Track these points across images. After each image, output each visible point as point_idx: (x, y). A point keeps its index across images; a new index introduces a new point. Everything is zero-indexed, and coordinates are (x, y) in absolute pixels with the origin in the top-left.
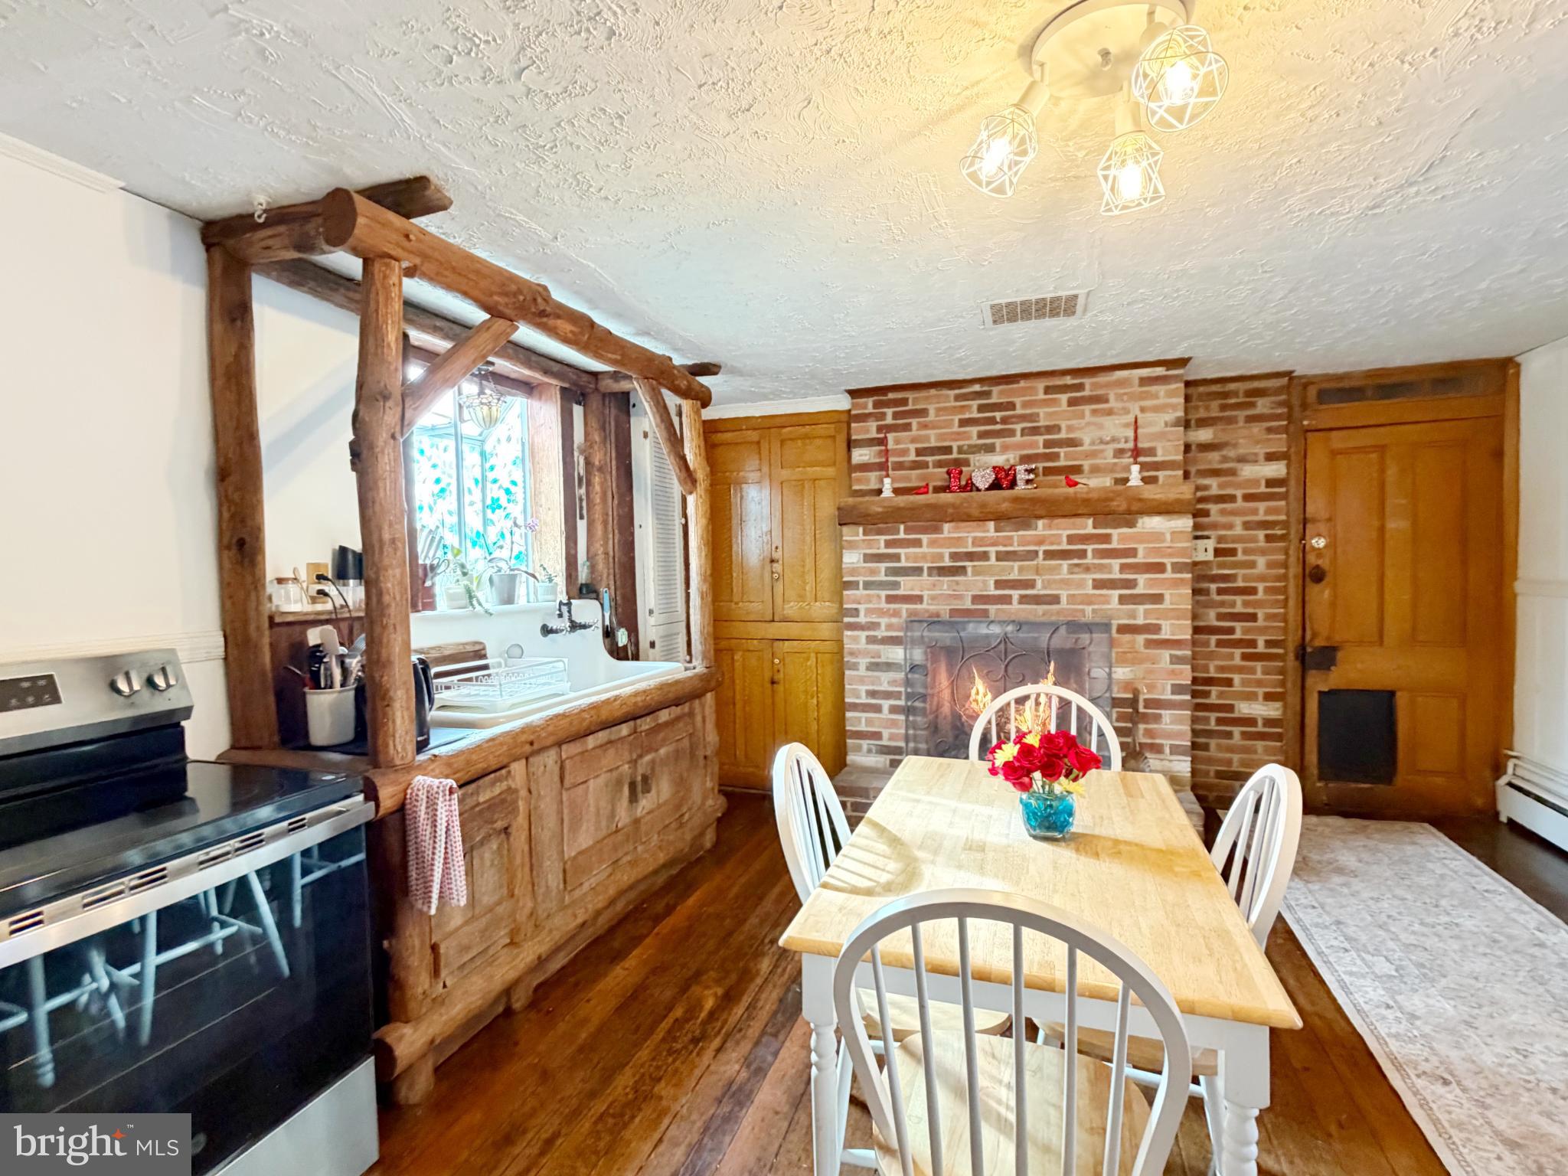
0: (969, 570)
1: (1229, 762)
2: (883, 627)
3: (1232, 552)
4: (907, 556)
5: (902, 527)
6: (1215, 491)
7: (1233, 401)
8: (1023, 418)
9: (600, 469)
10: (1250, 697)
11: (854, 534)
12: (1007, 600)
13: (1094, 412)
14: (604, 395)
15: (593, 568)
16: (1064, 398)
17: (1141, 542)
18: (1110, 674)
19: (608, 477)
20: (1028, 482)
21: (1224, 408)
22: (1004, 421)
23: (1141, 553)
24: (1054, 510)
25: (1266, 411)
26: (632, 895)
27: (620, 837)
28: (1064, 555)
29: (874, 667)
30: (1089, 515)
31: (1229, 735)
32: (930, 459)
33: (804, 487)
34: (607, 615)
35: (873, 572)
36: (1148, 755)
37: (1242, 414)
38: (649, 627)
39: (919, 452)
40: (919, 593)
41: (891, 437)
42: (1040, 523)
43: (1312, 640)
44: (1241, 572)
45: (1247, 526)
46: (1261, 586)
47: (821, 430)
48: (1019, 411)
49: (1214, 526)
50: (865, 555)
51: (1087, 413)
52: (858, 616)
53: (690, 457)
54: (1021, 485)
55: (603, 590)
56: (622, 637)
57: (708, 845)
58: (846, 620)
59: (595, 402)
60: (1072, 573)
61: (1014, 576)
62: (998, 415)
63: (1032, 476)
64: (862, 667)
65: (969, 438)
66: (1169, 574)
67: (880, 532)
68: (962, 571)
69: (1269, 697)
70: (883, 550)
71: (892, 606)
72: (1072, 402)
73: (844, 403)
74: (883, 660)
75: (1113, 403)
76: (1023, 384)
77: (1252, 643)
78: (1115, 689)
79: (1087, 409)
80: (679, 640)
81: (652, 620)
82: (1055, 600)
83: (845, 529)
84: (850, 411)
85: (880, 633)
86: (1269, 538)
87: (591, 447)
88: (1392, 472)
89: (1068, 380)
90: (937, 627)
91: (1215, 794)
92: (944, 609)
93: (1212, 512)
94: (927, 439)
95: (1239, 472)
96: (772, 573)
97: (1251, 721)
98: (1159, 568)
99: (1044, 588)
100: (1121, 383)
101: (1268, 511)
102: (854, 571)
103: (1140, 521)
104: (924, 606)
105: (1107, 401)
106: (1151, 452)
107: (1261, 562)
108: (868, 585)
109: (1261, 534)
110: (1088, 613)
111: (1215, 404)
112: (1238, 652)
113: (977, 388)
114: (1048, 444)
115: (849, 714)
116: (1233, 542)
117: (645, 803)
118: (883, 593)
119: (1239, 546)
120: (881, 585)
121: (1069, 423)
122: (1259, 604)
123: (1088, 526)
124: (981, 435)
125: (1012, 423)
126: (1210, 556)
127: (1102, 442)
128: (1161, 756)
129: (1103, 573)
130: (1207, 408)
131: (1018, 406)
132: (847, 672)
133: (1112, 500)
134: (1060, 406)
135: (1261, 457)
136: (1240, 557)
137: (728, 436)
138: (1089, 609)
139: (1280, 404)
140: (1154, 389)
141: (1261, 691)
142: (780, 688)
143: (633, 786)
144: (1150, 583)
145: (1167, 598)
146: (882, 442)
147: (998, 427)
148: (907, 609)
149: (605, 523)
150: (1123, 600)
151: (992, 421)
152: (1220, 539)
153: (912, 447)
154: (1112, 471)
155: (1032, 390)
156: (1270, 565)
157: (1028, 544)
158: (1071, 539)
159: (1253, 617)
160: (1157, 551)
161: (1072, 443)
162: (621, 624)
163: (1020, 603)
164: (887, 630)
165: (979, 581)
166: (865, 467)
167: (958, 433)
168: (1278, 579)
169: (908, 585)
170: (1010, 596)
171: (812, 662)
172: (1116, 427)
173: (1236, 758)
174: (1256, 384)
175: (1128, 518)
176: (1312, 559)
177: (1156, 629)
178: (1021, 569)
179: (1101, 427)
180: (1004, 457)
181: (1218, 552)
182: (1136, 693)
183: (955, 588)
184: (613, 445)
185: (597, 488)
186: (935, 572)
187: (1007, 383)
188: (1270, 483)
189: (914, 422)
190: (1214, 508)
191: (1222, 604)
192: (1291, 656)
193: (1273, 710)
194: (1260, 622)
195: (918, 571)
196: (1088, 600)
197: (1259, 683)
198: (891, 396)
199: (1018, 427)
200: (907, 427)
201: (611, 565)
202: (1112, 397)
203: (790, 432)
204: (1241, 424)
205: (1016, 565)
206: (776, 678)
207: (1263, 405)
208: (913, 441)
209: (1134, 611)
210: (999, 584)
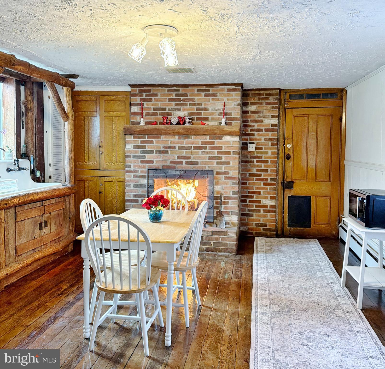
0: (169, 152)
1: (259, 221)
2: (139, 172)
3: (261, 148)
4: (148, 147)
5: (147, 136)
6: (256, 127)
7: (262, 97)
8: (190, 100)
9: (31, 110)
10: (266, 198)
11: (130, 138)
12: (181, 163)
13: (213, 99)
14: (33, 82)
15: (27, 147)
16: (203, 94)
17: (224, 144)
18: (213, 188)
19: (34, 113)
20: (189, 122)
21: (259, 99)
22: (184, 100)
23: (223, 148)
24: (197, 133)
25: (272, 101)
26: (40, 262)
27: (35, 241)
28: (200, 148)
29: (136, 186)
30: (208, 135)
31: (259, 211)
32: (158, 112)
33: (113, 119)
34: (32, 165)
35: (136, 152)
36: (225, 215)
37: (265, 102)
38: (49, 170)
39: (155, 109)
40: (152, 160)
41: (145, 103)
42: (193, 137)
43: (286, 179)
44: (263, 155)
45: (266, 140)
46: (269, 160)
47: (120, 98)
48: (189, 97)
49: (256, 139)
50: (133, 146)
51: (211, 100)
52: (131, 168)
53: (66, 108)
54: (187, 123)
55: (31, 156)
56: (38, 174)
57: (70, 250)
58: (126, 169)
59: (29, 85)
60: (202, 154)
61: (184, 154)
62: (182, 98)
63: (190, 121)
64: (132, 186)
65: (172, 106)
66: (232, 155)
67: (139, 138)
68: (167, 152)
69: (272, 198)
70: (140, 144)
71: (143, 164)
72: (206, 96)
73: (128, 89)
74: (139, 183)
75: (219, 97)
76: (190, 88)
77: (267, 180)
78: (215, 193)
79: (211, 98)
80: (62, 176)
81: (51, 168)
82: (197, 163)
83: (127, 136)
84: (130, 92)
85: (138, 174)
86: (272, 144)
87: (27, 102)
88: (311, 124)
89: (205, 88)
90: (158, 172)
91: (255, 231)
92: (160, 166)
93: (255, 135)
94: (158, 105)
95: (263, 121)
96: (100, 151)
97: (266, 206)
98: (229, 153)
99: (193, 159)
100: (222, 90)
101: (272, 135)
102: (129, 151)
103: (223, 137)
104: (154, 164)
105: (217, 96)
106: (230, 114)
107: (270, 152)
108: (134, 157)
109: (270, 142)
110: (207, 168)
111: (257, 98)
112: (262, 183)
113: (175, 88)
114: (198, 109)
115: (126, 203)
116: (261, 145)
117: (46, 230)
118: (140, 160)
119: (263, 147)
120: (139, 157)
121: (205, 102)
122: (269, 166)
123: (207, 139)
124: (176, 105)
125: (186, 101)
126: (254, 150)
127: (215, 110)
128: (229, 216)
129: (212, 155)
130: (254, 99)
131: (188, 96)
132: (126, 188)
133: (215, 130)
134: (202, 97)
135: (270, 117)
136: (263, 150)
137: (84, 98)
138: (207, 166)
139: (276, 99)
140: (231, 93)
141: (269, 196)
142: (103, 195)
143: (41, 224)
144: (227, 158)
145: (231, 163)
146: (142, 105)
147: (182, 102)
148: (148, 166)
149: (32, 130)
150: (218, 163)
151: (180, 100)
152: (258, 144)
153: (152, 107)
154: (218, 120)
155: (193, 91)
156: (273, 153)
157: (188, 144)
158: (202, 143)
159: (267, 171)
160: (229, 148)
161: (206, 109)
162: (38, 169)
163: (186, 164)
164: (141, 173)
165: (172, 156)
166: (135, 114)
167: (168, 104)
168: (275, 158)
169: (148, 157)
170: (183, 162)
171: (115, 185)
172: (219, 105)
173: (261, 219)
174: (269, 92)
175: (220, 136)
176: (287, 152)
177: (228, 173)
178: (186, 152)
179: (215, 105)
180: (184, 113)
181: (257, 148)
182: (222, 195)
183: (165, 158)
184: (36, 101)
185: (30, 117)
186: (158, 152)
187: (185, 87)
188: (273, 125)
189: (153, 98)
190: (256, 133)
191: (258, 166)
192: (280, 184)
193: (272, 202)
194: (269, 173)
195: (152, 152)
196: (207, 163)
197: (269, 193)
198: (145, 88)
199: (188, 103)
200: (151, 100)
201: (34, 147)
202: (218, 95)
203: (107, 98)
204: (264, 105)
205: (185, 151)
206: (101, 191)
207: (271, 99)
208: (153, 105)
209: (221, 167)
210: (179, 157)
